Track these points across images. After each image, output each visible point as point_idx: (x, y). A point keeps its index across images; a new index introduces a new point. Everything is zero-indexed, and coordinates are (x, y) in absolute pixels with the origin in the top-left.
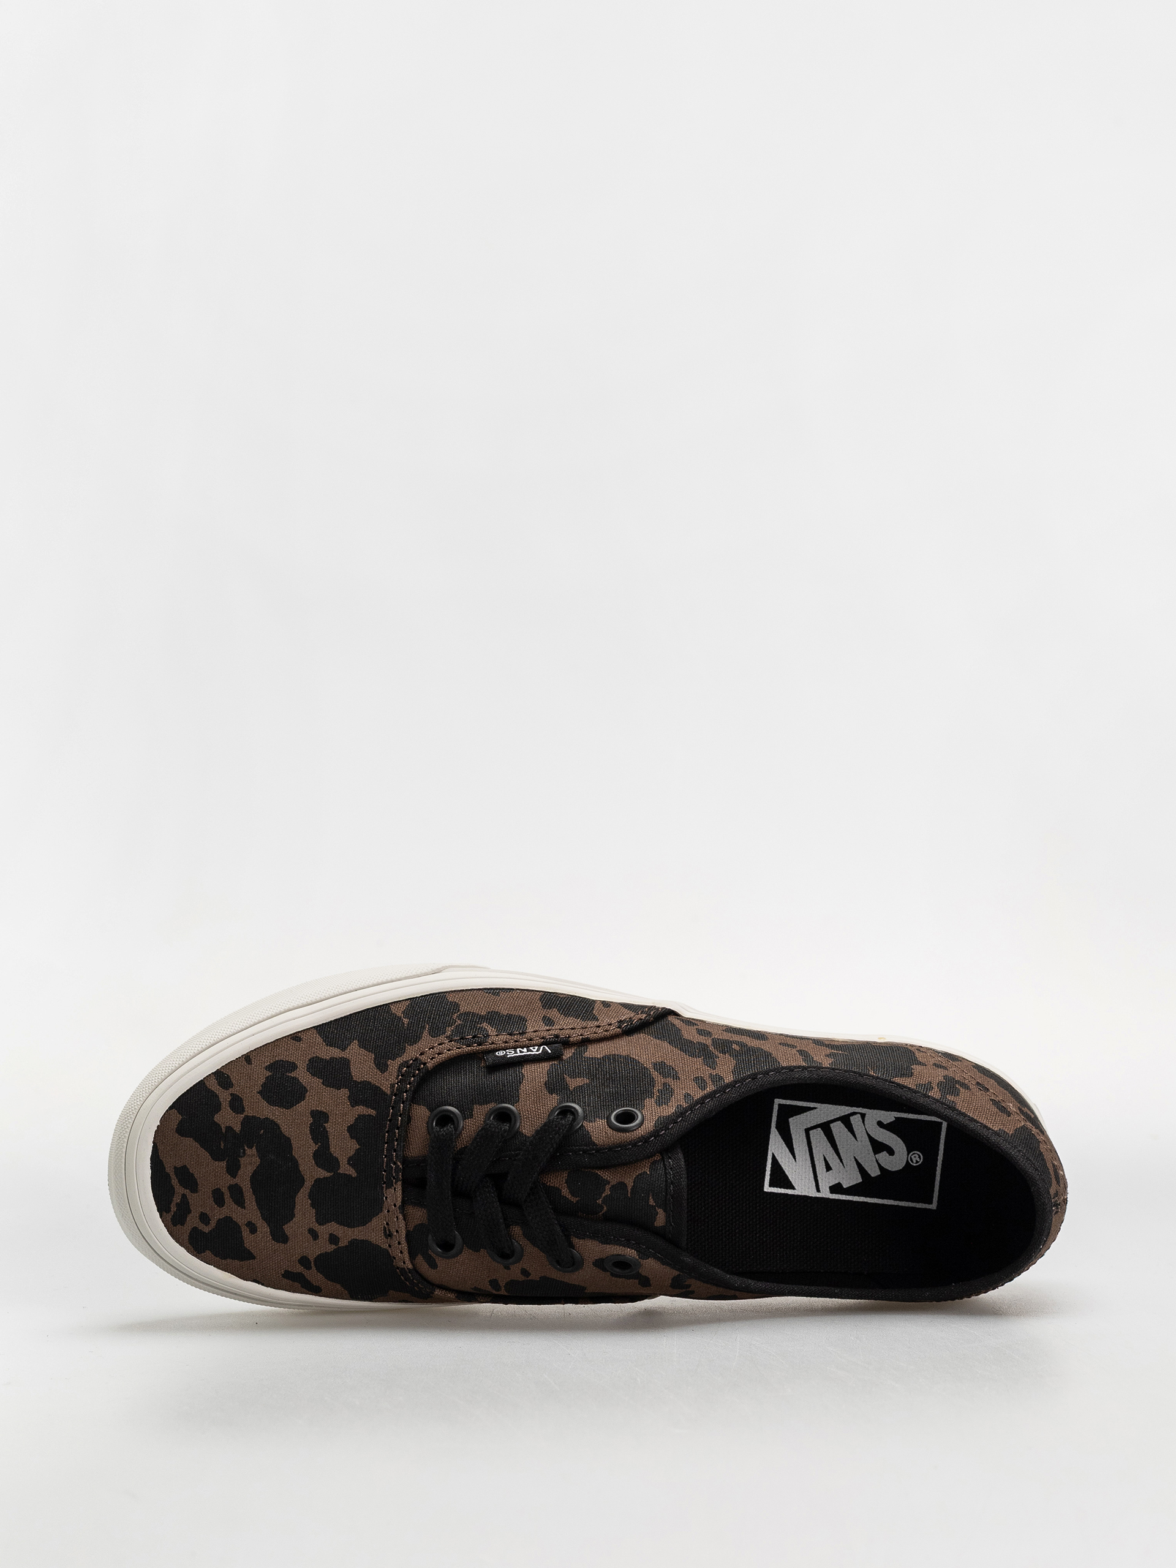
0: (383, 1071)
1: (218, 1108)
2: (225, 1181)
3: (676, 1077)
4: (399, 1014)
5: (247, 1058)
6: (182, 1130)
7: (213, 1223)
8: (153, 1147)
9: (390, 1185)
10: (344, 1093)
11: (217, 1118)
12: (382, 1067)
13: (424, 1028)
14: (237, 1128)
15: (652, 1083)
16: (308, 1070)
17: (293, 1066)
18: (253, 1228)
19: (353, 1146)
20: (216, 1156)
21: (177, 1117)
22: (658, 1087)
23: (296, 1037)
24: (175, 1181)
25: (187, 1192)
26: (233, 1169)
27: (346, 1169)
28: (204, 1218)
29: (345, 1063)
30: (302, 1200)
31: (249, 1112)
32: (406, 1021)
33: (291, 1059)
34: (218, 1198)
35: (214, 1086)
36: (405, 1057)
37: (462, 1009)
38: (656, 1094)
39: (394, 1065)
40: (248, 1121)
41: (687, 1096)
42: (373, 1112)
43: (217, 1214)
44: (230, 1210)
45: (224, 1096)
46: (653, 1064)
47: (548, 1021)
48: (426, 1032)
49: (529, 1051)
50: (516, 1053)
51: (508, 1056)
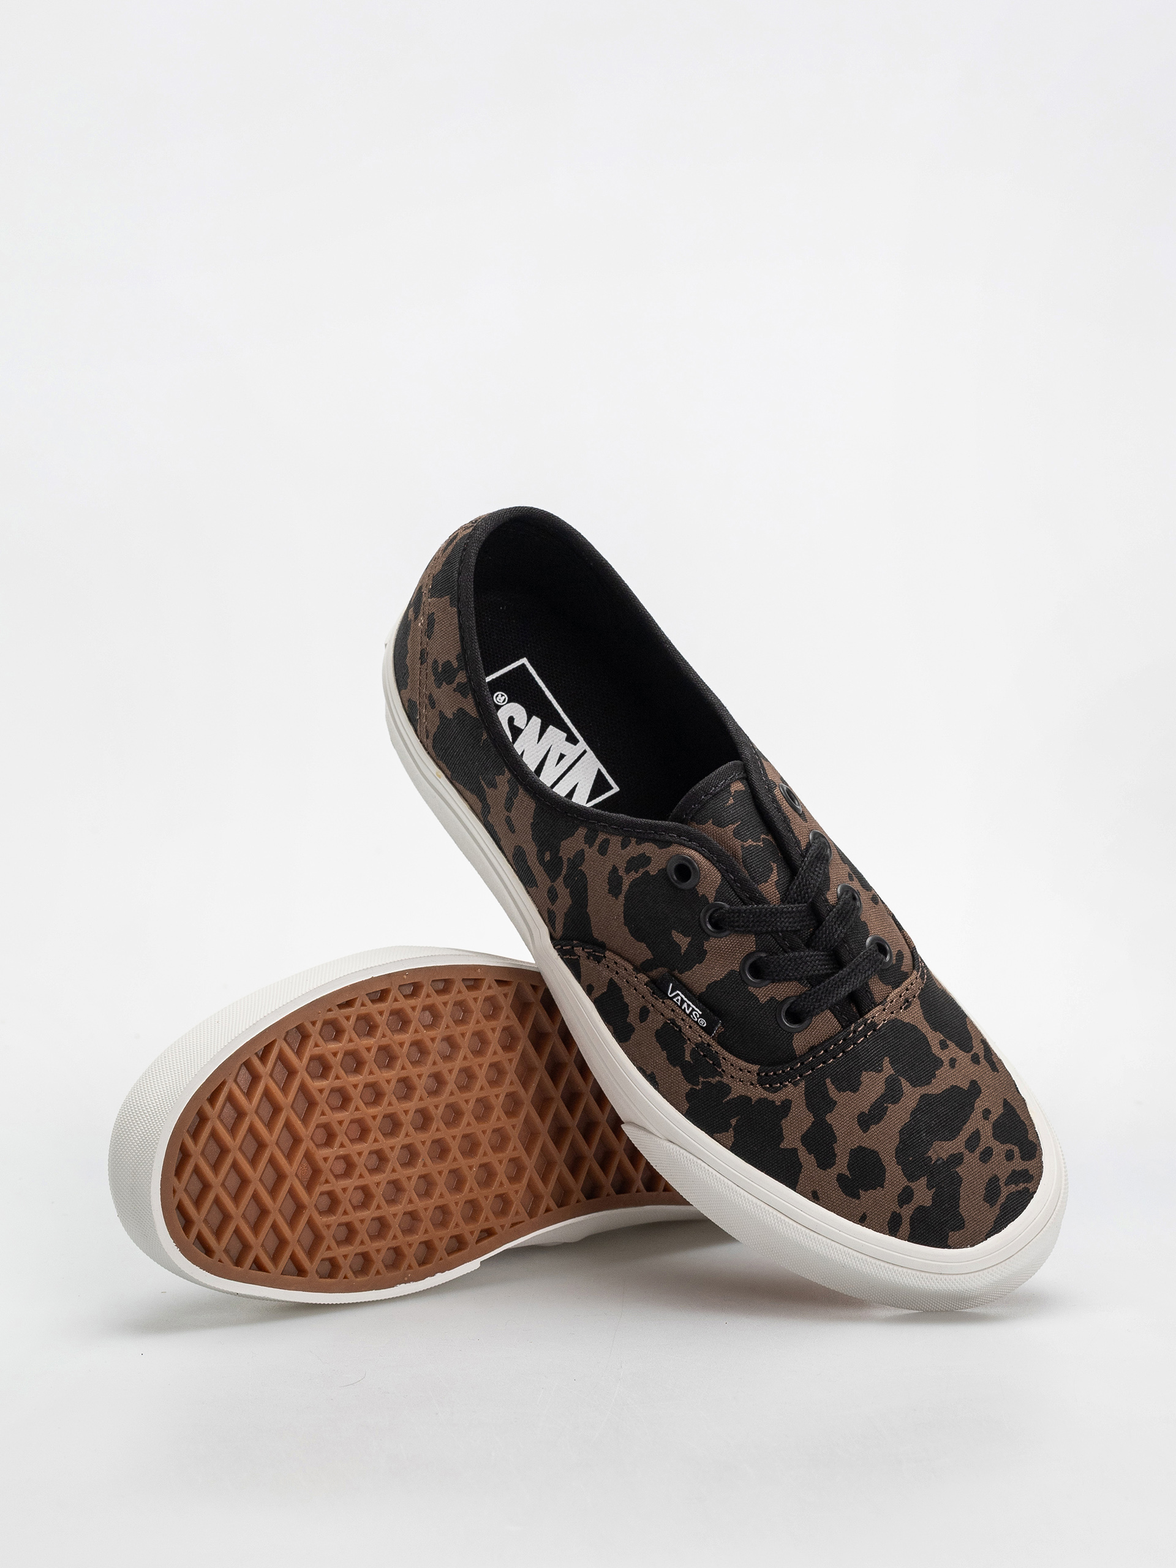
0: (790, 1102)
1: (920, 1209)
2: (971, 1159)
3: (615, 869)
4: (731, 1133)
5: (862, 1220)
6: (960, 1225)
7: (1008, 1146)
8: (990, 1237)
9: (873, 1025)
10: (829, 1118)
11: (928, 1203)
12: (786, 1105)
13: (729, 1102)
14: (923, 1181)
15: (634, 884)
16: (834, 1164)
17: (841, 1178)
18: (987, 1113)
19: (866, 1077)
20: (957, 1181)
21: (953, 1236)
22: (634, 875)
23: (815, 1197)
24: (1002, 1199)
25: (1002, 1183)
26: (957, 1159)
27: (888, 1069)
28: (1009, 1156)
29: (805, 1139)
30: (938, 1085)
31: (905, 1182)
32: (733, 1122)
33: (836, 1184)
34: (987, 1155)
35: (905, 1226)
36: (766, 1094)
37: (687, 1086)
38: (641, 871)
39: (777, 1098)
40: (911, 1177)
41: (624, 846)
42: (828, 1081)
43: (999, 1149)
44: (987, 1139)
45: (907, 1212)
46: (617, 898)
47: (644, 1014)
48: (731, 1096)
49: (683, 1001)
50: (693, 1010)
51: (701, 1013)
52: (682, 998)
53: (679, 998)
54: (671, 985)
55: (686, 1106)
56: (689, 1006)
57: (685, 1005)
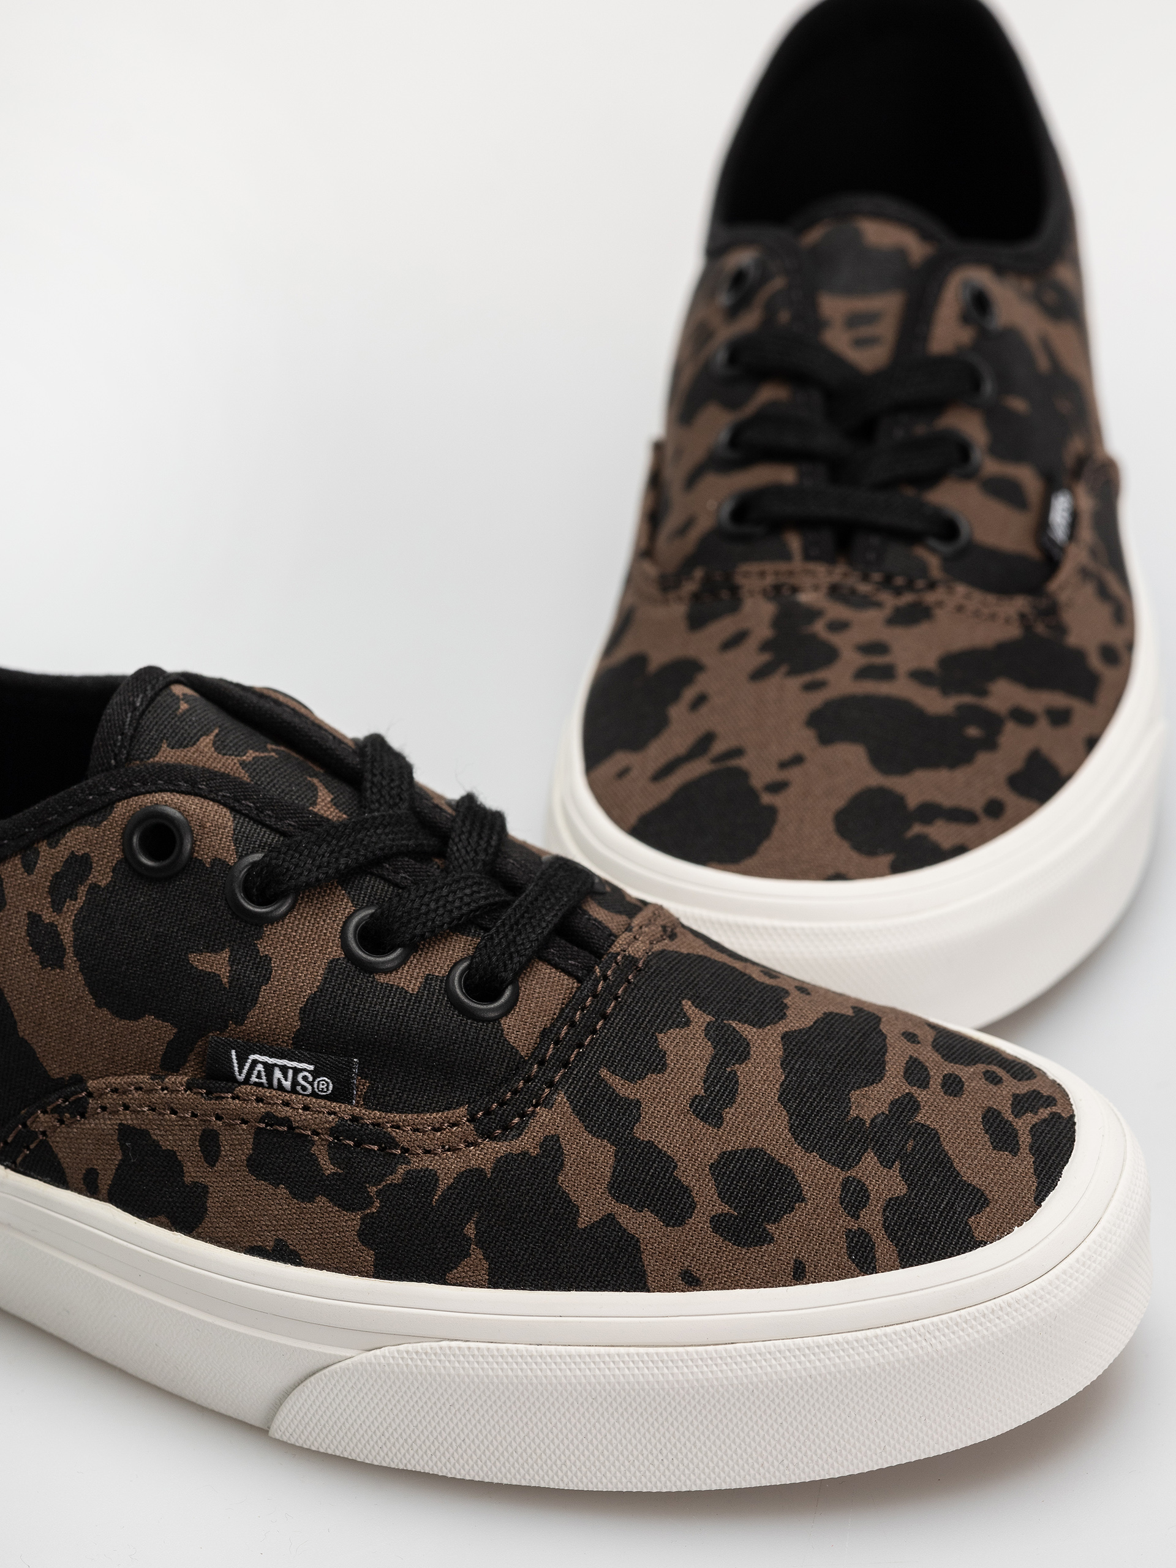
0: (555, 1139)
1: (892, 1205)
2: (930, 1097)
3: (34, 919)
4: (476, 1253)
5: (799, 1274)
6: (978, 1200)
7: (979, 1068)
8: (1043, 1200)
9: (631, 961)
10: (640, 1132)
11: (900, 1189)
12: (552, 1147)
13: (444, 1198)
14: (870, 1159)
15: (81, 922)
16: (693, 1206)
17: (718, 1224)
19: (666, 1041)
20: (930, 1136)
21: (978, 1222)
22: (73, 907)
23: (691, 1282)
24: (1025, 1139)
25: (1007, 1115)
26: (906, 1106)
27: (700, 1019)
28: (993, 1078)
29: (620, 1188)
30: (800, 1019)
31: (837, 1175)
32: (470, 1230)
33: (717, 1239)
34: (953, 1085)
35: (884, 1247)
36: (502, 1148)
37: (353, 1221)
38: (82, 890)
39: (527, 1142)
40: (844, 1161)
41: (29, 868)
42: (604, 1072)
43: (966, 1071)
44: (939, 1065)
45: (872, 1219)
46: (62, 967)
47: (210, 1146)
48: (442, 1186)
49: (269, 1069)
50: (296, 1071)
51: (311, 1068)
52: (265, 1064)
53: (260, 1067)
54: (233, 1052)
55: (369, 1256)
56: (284, 1069)
57: (278, 1074)
